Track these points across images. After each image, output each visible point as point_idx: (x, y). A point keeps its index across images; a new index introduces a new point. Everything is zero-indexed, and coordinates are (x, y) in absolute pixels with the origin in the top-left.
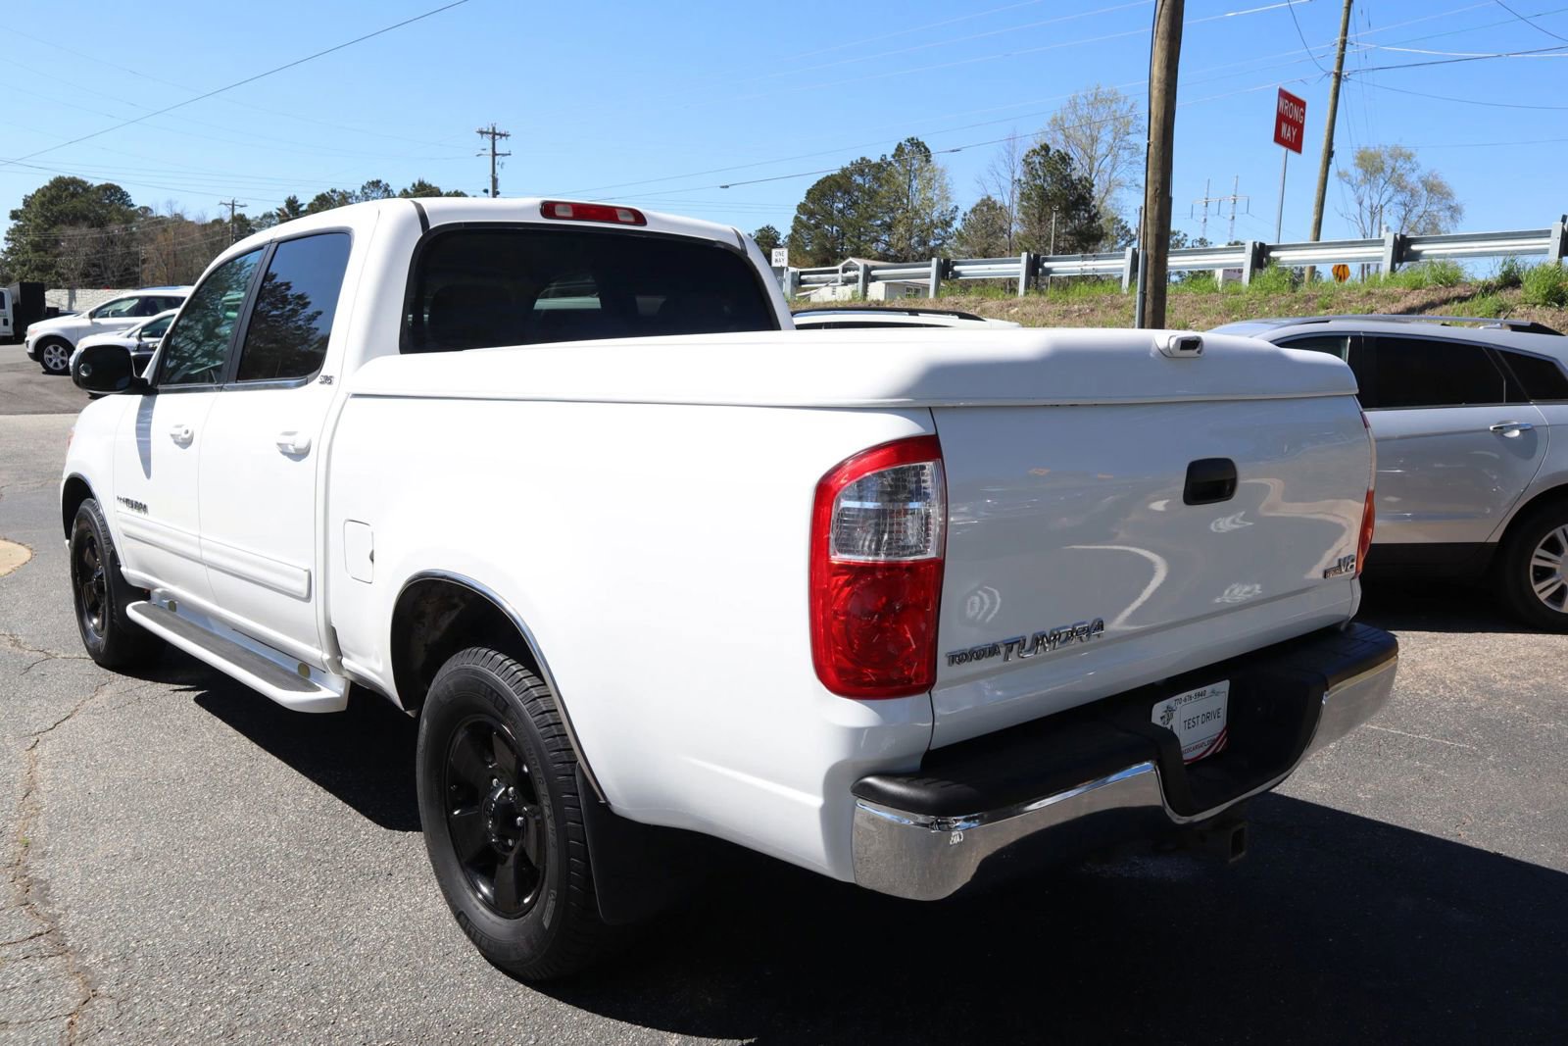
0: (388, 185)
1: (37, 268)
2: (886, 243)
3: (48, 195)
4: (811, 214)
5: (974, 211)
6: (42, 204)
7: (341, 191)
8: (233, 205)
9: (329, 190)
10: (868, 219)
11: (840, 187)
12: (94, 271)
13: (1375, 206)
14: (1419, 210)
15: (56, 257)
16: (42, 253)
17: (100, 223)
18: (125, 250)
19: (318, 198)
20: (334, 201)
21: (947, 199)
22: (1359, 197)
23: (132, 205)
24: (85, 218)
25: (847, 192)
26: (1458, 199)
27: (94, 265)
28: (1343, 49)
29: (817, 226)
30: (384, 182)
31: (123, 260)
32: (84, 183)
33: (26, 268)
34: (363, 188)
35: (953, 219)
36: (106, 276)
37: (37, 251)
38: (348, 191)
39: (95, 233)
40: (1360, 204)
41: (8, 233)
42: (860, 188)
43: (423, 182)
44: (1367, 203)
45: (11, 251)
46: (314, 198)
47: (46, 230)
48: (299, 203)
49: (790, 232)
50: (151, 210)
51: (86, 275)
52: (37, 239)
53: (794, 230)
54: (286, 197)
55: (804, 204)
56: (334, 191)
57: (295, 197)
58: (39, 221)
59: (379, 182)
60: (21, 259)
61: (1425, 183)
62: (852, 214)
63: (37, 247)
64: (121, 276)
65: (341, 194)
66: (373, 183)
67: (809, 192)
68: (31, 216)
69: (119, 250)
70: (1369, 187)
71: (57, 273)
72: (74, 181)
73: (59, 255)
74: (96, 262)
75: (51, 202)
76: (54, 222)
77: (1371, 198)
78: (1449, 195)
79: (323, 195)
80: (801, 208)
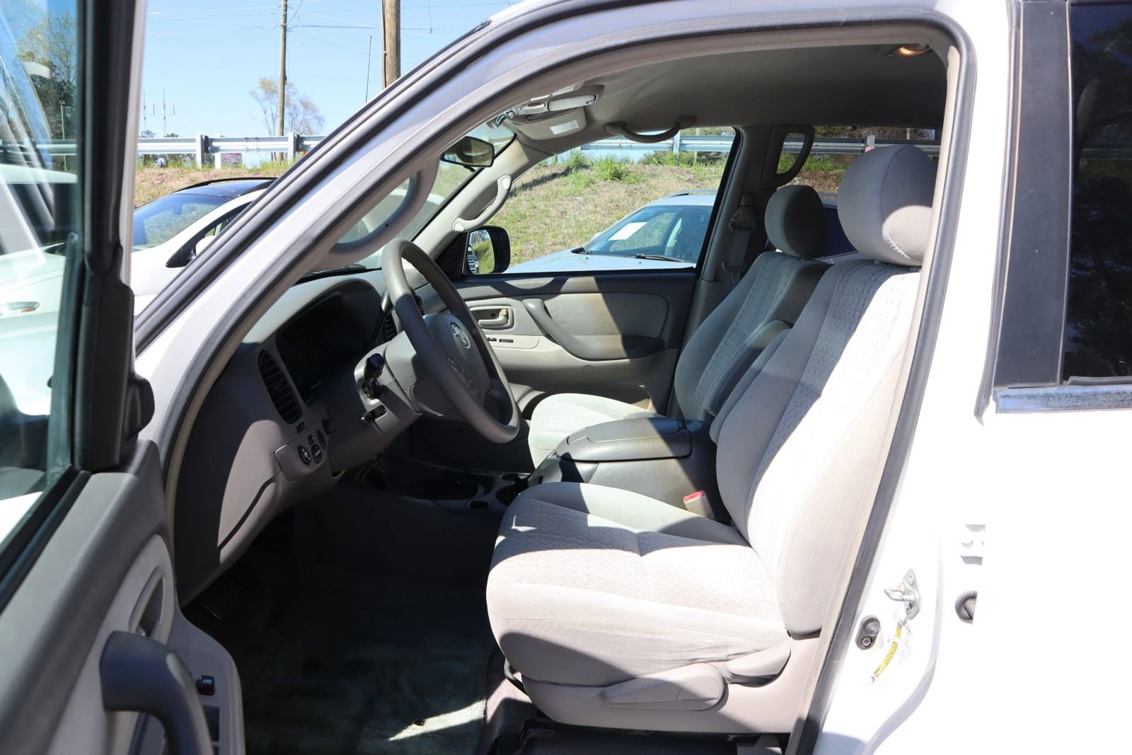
13: (274, 113)
14: (300, 118)
22: (264, 108)
26: (321, 113)
28: (286, 10)
40: (265, 112)
44: (269, 112)
61: (302, 102)
70: (269, 103)
77: (272, 110)
78: (315, 110)
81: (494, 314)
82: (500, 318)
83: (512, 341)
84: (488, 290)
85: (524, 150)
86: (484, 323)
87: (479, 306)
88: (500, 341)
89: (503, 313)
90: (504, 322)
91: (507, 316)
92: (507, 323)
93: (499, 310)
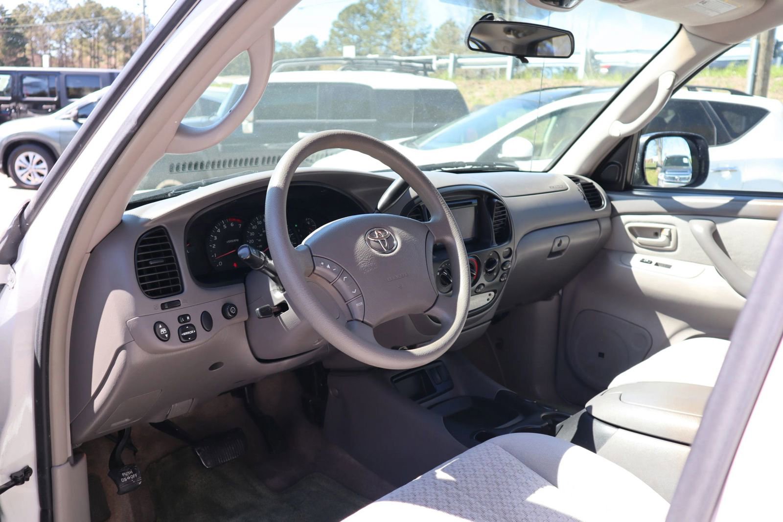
2: (387, 46)
4: (341, 28)
5: (441, 28)
9: (28, 4)
10: (376, 31)
11: (359, 12)
20: (30, 8)
21: (424, 20)
25: (363, 15)
29: (345, 35)
35: (428, 33)
42: (371, 13)
46: (16, 6)
49: (327, 39)
53: (331, 38)
55: (337, 22)
62: (366, 28)
65: (34, 4)
67: (340, 14)
80: (335, 24)
81: (656, 233)
82: (662, 238)
83: (669, 267)
84: (652, 205)
85: (691, 40)
86: (641, 242)
87: (638, 222)
88: (657, 264)
89: (665, 233)
90: (667, 242)
91: (670, 237)
92: (669, 245)
93: (661, 229)
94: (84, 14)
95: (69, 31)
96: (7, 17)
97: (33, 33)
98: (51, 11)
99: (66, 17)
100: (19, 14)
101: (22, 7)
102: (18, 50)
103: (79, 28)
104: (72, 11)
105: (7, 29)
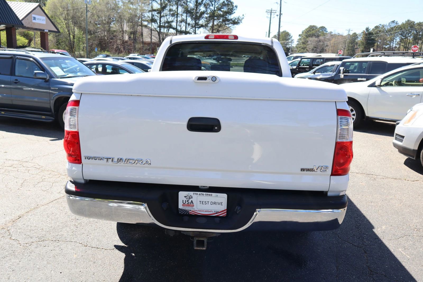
0: (397, 21)
1: (303, 48)
3: (307, 30)
6: (306, 32)
7: (383, 24)
8: (349, 30)
9: (379, 25)
12: (315, 49)
15: (307, 45)
16: (304, 45)
17: (318, 36)
18: (323, 43)
19: (375, 27)
20: (380, 27)
23: (327, 32)
24: (315, 35)
27: (315, 47)
30: (396, 21)
31: (322, 46)
32: (316, 26)
33: (300, 48)
34: (389, 23)
36: (317, 50)
37: (303, 44)
38: (385, 24)
39: (316, 39)
41: (298, 40)
43: (409, 20)
45: (298, 44)
46: (374, 27)
47: (306, 39)
48: (369, 29)
50: (332, 32)
51: (313, 50)
52: (304, 41)
54: (366, 27)
56: (380, 25)
57: (368, 27)
58: (304, 37)
59: (394, 21)
60: (299, 46)
63: (303, 43)
64: (321, 50)
65: (382, 25)
66: (393, 21)
68: (303, 35)
69: (321, 43)
71: (306, 49)
72: (314, 26)
73: (308, 45)
74: (315, 46)
75: (308, 32)
76: (308, 36)
79: (377, 26)
94: (404, 27)
95: (396, 36)
96: (369, 32)
97: (379, 38)
98: (389, 28)
99: (396, 30)
100: (375, 30)
101: (377, 27)
102: (371, 46)
103: (401, 34)
104: (399, 27)
105: (368, 37)
